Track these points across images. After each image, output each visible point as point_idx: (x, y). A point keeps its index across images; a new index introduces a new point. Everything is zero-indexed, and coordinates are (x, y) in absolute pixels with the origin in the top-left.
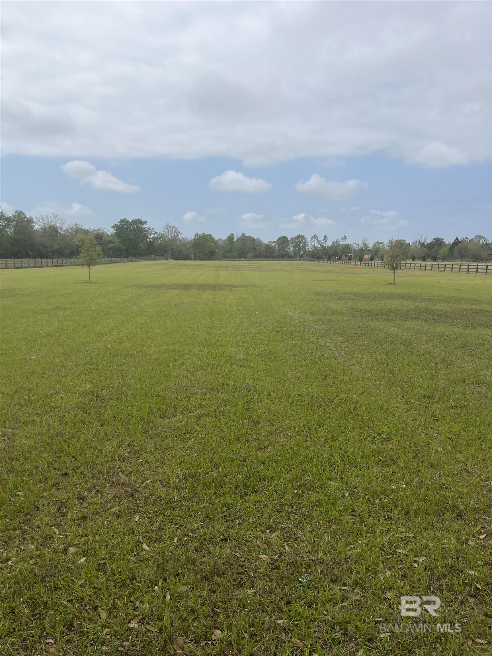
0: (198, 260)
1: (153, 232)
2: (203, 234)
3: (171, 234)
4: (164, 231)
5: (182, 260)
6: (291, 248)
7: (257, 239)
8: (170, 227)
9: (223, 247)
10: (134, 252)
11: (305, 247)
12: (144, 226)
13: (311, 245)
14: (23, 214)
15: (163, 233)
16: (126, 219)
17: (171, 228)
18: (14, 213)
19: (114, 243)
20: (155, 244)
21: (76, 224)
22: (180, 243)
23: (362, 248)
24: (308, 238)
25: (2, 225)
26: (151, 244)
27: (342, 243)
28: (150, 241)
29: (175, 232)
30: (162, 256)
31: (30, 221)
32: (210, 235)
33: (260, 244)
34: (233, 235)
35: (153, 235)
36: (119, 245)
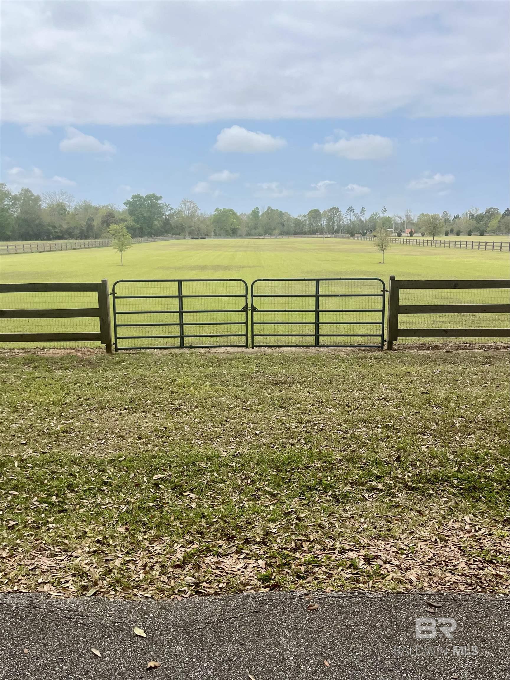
0: (219, 238)
1: (169, 209)
2: (224, 209)
3: (189, 210)
4: (181, 207)
5: (201, 239)
6: (324, 223)
7: (285, 212)
8: (187, 202)
9: (247, 223)
10: (149, 230)
11: (340, 220)
12: (159, 202)
13: (348, 218)
14: (30, 191)
15: (179, 208)
16: (139, 195)
17: (189, 203)
18: (20, 191)
19: (126, 221)
20: (172, 222)
21: (85, 201)
22: (199, 219)
23: (404, 222)
24: (343, 211)
25: (9, 204)
26: (167, 222)
27: (381, 215)
28: (166, 219)
29: (193, 207)
30: (179, 234)
31: (37, 199)
32: (231, 210)
33: (289, 219)
34: (257, 208)
35: (169, 212)
36: (132, 224)
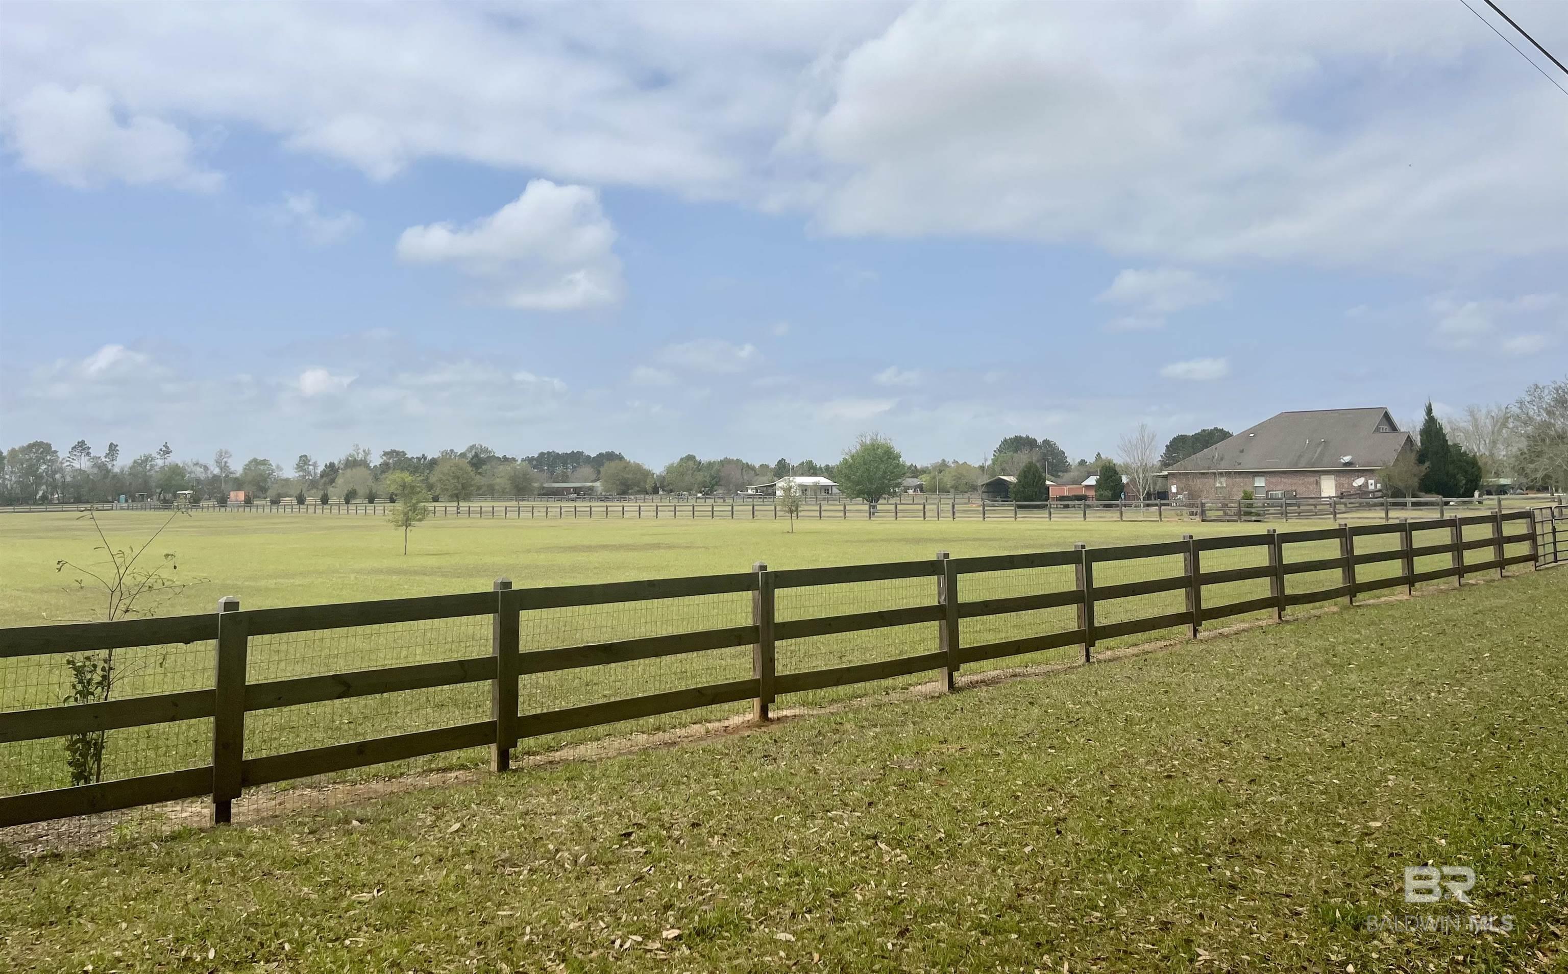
6: (11, 477)
11: (54, 472)
13: (72, 468)
23: (217, 476)
27: (159, 462)
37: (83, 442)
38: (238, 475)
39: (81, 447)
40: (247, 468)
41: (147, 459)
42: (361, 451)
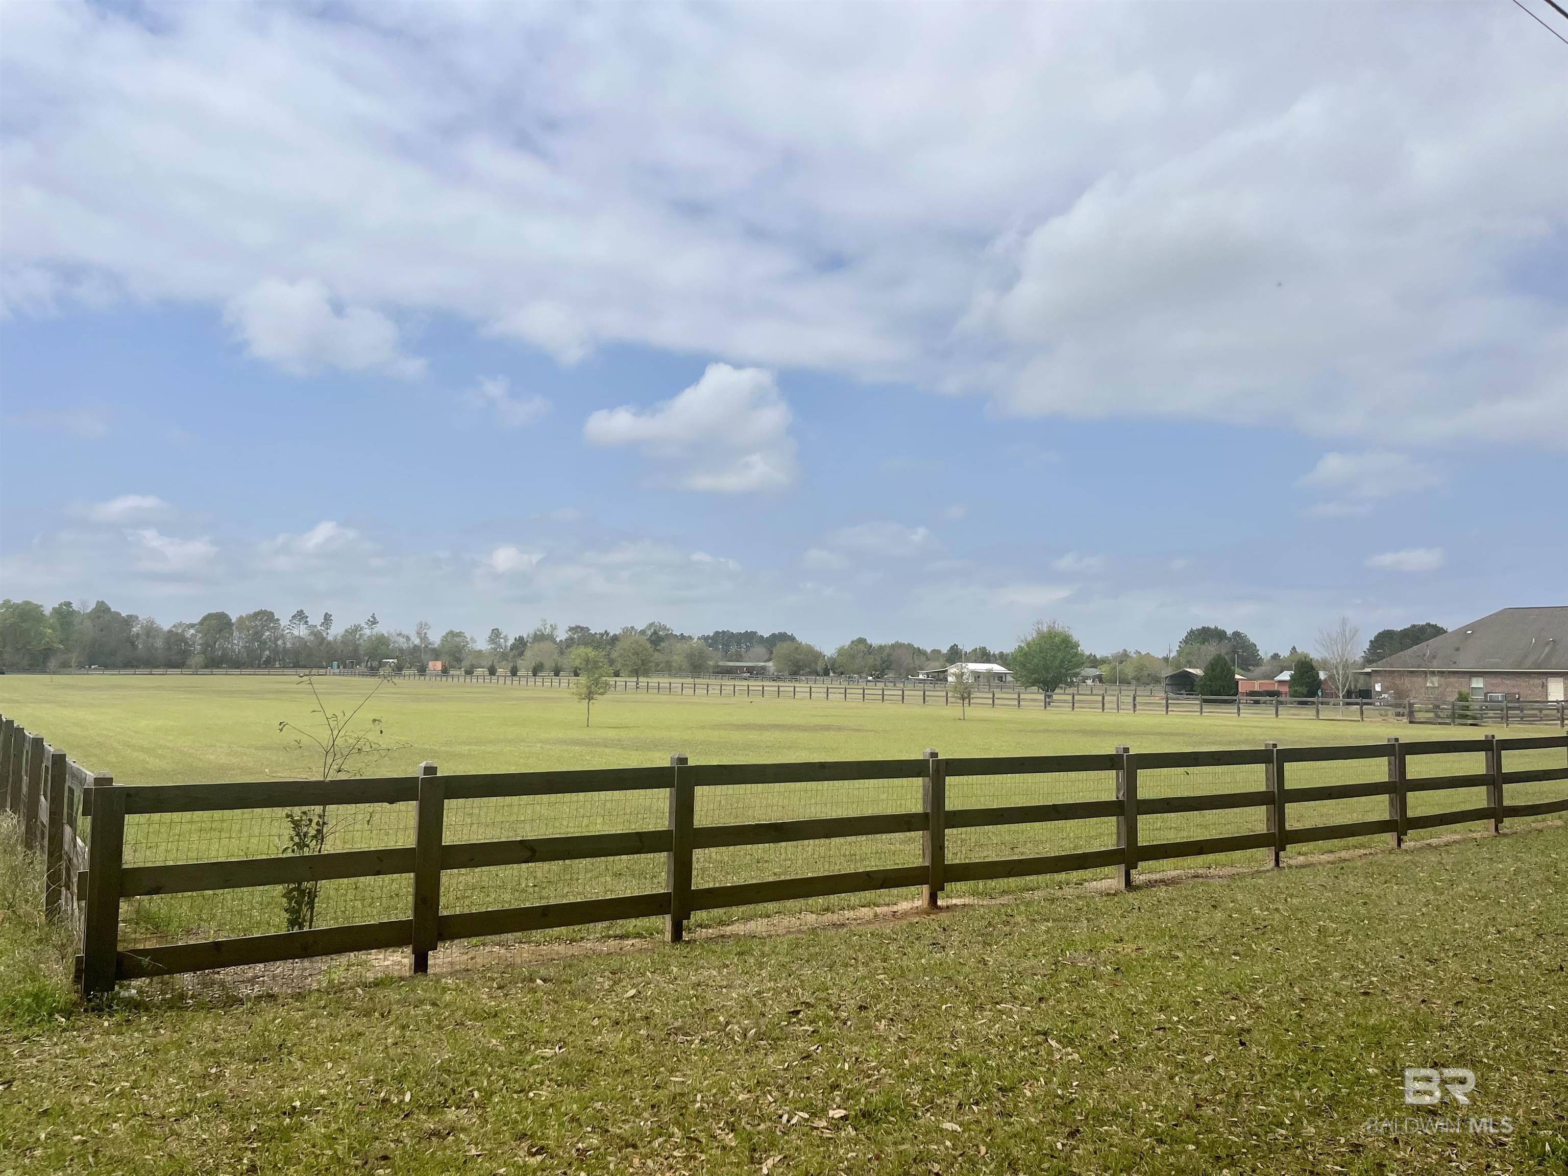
6: (238, 643)
11: (277, 639)
13: (292, 635)
23: (417, 646)
24: (284, 619)
27: (368, 632)
37: (302, 611)
38: (436, 646)
39: (300, 616)
40: (445, 640)
41: (357, 629)
42: (548, 626)
